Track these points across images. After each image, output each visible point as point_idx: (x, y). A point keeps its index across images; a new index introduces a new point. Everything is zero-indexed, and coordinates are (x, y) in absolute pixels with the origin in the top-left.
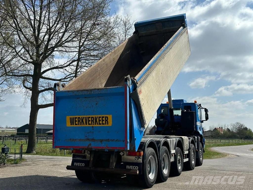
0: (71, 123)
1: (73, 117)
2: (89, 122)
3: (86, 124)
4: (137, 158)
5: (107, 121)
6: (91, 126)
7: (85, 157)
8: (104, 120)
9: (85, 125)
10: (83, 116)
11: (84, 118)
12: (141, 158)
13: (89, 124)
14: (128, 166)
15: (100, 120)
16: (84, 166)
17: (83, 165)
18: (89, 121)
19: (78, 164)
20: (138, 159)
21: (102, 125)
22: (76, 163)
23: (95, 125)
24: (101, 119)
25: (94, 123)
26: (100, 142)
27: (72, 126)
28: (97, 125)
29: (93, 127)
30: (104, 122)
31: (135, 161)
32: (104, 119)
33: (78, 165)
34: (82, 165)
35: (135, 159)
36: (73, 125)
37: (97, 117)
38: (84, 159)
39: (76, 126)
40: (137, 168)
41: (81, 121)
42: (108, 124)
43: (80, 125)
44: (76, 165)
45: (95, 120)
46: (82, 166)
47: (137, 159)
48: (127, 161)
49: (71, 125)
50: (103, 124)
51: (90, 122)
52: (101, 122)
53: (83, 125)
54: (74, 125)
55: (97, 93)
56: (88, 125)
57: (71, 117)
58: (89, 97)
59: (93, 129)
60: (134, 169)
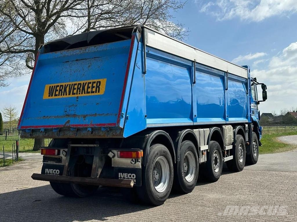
0: (49, 93)
1: (54, 85)
2: (73, 91)
3: (69, 94)
4: (133, 161)
5: (98, 87)
6: (76, 96)
7: (60, 160)
8: (94, 87)
9: (68, 96)
10: (67, 83)
11: (69, 85)
12: (139, 162)
13: (73, 94)
14: (121, 174)
15: (88, 87)
16: (58, 173)
17: (58, 171)
18: (74, 89)
19: (51, 171)
20: (135, 163)
21: (90, 94)
22: (48, 170)
23: (81, 95)
24: (90, 85)
25: (80, 91)
26: (83, 117)
27: (51, 98)
28: (84, 95)
29: (77, 97)
30: (94, 90)
31: (131, 166)
32: (95, 85)
33: (51, 173)
34: (56, 172)
35: (131, 163)
36: (52, 96)
37: (86, 83)
38: (59, 164)
39: (56, 97)
40: (133, 176)
41: (63, 90)
42: (99, 92)
43: (61, 95)
44: (48, 172)
45: (82, 88)
46: (56, 174)
47: (133, 163)
48: (119, 166)
49: (49, 96)
50: (92, 92)
51: (75, 91)
52: (90, 90)
53: (65, 96)
55: (93, 51)
56: (71, 96)
57: (51, 85)
58: (82, 60)
59: (78, 101)
60: (129, 177)
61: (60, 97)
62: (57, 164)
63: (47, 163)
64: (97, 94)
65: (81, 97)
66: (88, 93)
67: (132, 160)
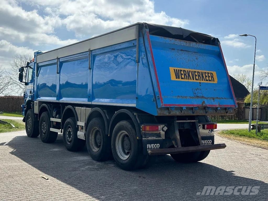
0: (176, 76)
2: (196, 78)
3: (193, 79)
5: (212, 77)
6: (198, 81)
7: (159, 135)
9: (192, 81)
10: (188, 70)
11: (190, 72)
14: (203, 141)
15: (206, 76)
16: (159, 147)
17: (158, 145)
18: (196, 75)
19: (152, 146)
20: (211, 132)
21: (209, 82)
22: (149, 145)
23: (202, 81)
25: (201, 78)
26: (213, 99)
27: (178, 80)
28: (204, 81)
29: (200, 83)
30: (210, 79)
31: (209, 135)
32: (210, 75)
33: (152, 147)
34: (157, 146)
35: (209, 133)
36: (179, 78)
37: (203, 72)
38: (159, 138)
39: (182, 80)
40: (210, 142)
41: (187, 75)
44: (150, 147)
45: (201, 76)
46: (157, 148)
49: (177, 78)
50: (210, 81)
52: (207, 78)
53: (190, 80)
54: (180, 80)
56: (195, 81)
57: (175, 68)
58: (185, 51)
59: (200, 85)
60: (208, 143)
61: (186, 80)
62: (157, 139)
63: (148, 139)
64: (213, 82)
65: (203, 83)
66: (207, 80)
67: (210, 130)
